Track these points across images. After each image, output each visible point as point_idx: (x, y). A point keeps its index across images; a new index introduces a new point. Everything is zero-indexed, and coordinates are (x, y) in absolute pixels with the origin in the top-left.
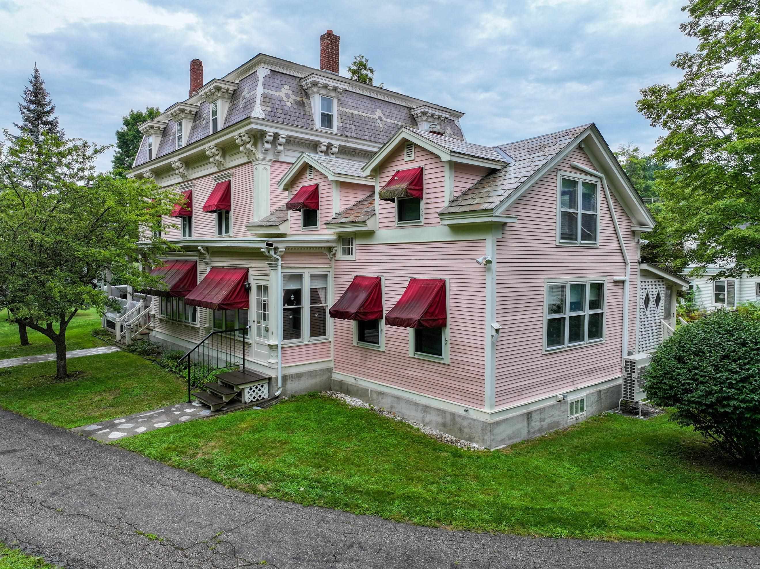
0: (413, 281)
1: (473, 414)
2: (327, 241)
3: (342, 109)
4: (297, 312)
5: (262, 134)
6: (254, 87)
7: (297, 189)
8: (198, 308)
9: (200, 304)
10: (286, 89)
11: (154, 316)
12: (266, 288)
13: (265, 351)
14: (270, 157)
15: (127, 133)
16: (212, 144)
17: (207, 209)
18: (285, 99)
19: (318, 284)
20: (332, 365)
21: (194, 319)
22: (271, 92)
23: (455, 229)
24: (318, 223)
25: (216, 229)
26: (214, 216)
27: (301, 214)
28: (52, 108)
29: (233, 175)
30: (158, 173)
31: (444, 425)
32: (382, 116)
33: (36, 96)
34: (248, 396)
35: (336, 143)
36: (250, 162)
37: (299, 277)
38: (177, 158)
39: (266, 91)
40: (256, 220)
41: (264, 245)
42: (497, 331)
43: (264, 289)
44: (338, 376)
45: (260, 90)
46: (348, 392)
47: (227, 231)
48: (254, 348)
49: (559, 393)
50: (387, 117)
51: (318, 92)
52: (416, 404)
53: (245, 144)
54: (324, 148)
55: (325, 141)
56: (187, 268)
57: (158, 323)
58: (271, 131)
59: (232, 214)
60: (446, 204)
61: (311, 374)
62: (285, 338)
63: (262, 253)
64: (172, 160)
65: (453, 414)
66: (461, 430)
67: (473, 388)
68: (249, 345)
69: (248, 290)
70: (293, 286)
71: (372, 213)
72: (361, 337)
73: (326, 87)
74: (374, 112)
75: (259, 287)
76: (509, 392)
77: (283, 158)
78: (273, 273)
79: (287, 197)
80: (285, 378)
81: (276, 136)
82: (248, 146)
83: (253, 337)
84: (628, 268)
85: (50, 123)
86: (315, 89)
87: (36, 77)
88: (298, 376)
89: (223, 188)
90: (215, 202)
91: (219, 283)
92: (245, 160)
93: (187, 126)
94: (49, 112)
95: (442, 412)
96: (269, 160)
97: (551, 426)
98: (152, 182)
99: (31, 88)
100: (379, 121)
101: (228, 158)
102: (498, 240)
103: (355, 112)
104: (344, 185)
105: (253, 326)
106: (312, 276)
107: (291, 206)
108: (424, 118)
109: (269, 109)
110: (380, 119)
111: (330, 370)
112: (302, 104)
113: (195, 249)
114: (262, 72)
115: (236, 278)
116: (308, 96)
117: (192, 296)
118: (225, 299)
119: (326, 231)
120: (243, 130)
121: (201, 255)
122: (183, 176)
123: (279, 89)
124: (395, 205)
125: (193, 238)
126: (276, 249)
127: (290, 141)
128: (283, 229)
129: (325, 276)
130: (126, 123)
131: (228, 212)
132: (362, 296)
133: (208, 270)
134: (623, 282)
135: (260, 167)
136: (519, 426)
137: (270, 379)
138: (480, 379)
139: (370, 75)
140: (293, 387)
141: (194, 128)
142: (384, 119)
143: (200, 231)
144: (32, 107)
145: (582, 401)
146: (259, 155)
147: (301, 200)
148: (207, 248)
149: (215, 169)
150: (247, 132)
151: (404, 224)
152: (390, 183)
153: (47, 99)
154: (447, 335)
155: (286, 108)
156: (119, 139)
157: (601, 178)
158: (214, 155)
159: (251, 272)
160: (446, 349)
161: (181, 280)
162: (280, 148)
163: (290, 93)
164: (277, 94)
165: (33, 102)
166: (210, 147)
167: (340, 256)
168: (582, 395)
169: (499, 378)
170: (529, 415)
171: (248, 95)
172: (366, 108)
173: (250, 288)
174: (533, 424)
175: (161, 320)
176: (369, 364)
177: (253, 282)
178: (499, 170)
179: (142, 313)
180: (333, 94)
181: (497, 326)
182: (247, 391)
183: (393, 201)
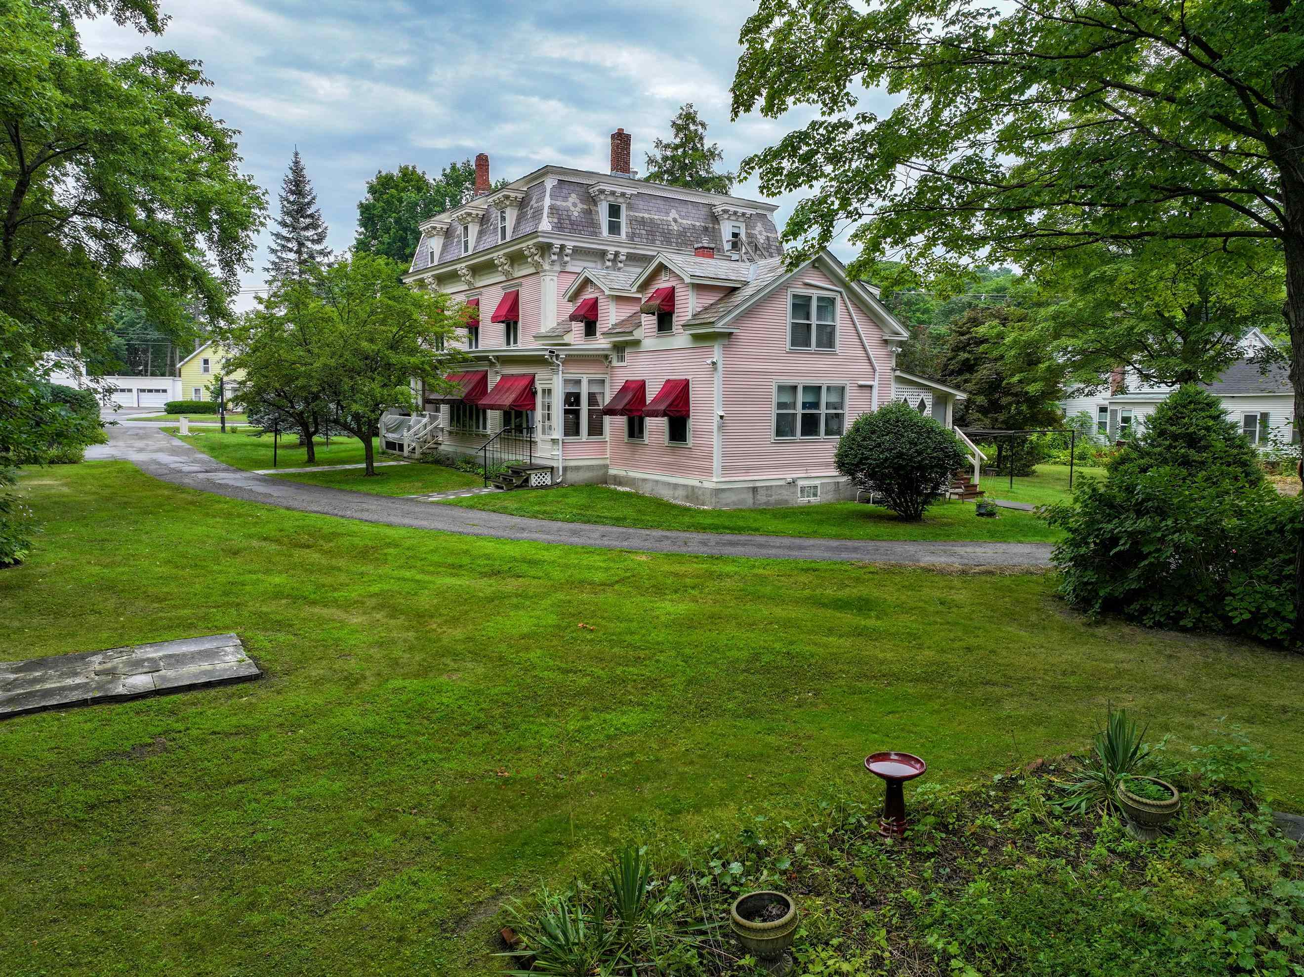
0: (668, 381)
1: (706, 485)
2: (603, 350)
3: (632, 213)
4: (577, 413)
5: (550, 246)
6: (541, 199)
7: (580, 301)
8: (489, 412)
9: (493, 407)
10: (573, 198)
11: (442, 429)
12: (550, 391)
13: (548, 446)
14: (557, 268)
15: (374, 206)
16: (502, 252)
17: (495, 319)
18: (572, 208)
19: (595, 389)
20: (608, 462)
21: (485, 428)
22: (558, 203)
23: (696, 337)
24: (598, 334)
25: (503, 340)
26: (502, 326)
27: (583, 324)
28: (314, 198)
29: (520, 285)
30: (441, 279)
31: (687, 497)
32: (677, 216)
33: (297, 185)
34: (534, 481)
35: (624, 251)
36: (537, 273)
37: (578, 382)
38: (464, 265)
39: (554, 202)
40: (543, 330)
41: (547, 353)
42: (722, 417)
43: (548, 392)
44: (612, 472)
45: (547, 202)
46: (620, 484)
47: (515, 342)
48: (540, 445)
49: (789, 477)
50: (682, 218)
51: (605, 199)
52: (669, 484)
53: (533, 255)
54: (612, 257)
55: (612, 250)
56: (478, 377)
57: (446, 437)
58: (557, 243)
59: (520, 324)
60: (690, 317)
61: (589, 468)
62: (565, 435)
63: (546, 360)
64: (458, 266)
65: (693, 487)
66: (697, 498)
67: (706, 464)
68: (535, 442)
69: (534, 394)
70: (572, 389)
71: (639, 325)
72: (631, 434)
73: (613, 193)
74: (668, 213)
75: (544, 391)
76: (735, 468)
77: (569, 268)
78: (555, 377)
79: (571, 308)
80: (565, 469)
81: (562, 247)
82: (536, 258)
83: (538, 436)
84: (877, 374)
85: (311, 216)
86: (602, 197)
87: (296, 163)
88: (577, 468)
89: (512, 297)
90: (504, 312)
91: (509, 389)
92: (532, 270)
93: (474, 230)
94: (309, 204)
95: (685, 486)
96: (555, 272)
97: (778, 502)
98: (435, 291)
99: (291, 177)
100: (673, 223)
101: (516, 266)
102: (724, 346)
103: (646, 216)
104: (619, 299)
105: (538, 426)
106: (590, 382)
107: (573, 318)
108: (726, 216)
109: (556, 220)
110: (675, 220)
111: (606, 467)
112: (589, 212)
113: (486, 358)
114: (550, 183)
115: (523, 383)
116: (596, 205)
117: (484, 401)
118: (514, 401)
119: (603, 341)
120: (530, 243)
121: (492, 364)
122: (469, 283)
123: (565, 198)
124: (655, 317)
125: (480, 348)
126: (557, 356)
127: (577, 252)
128: (567, 339)
129: (603, 382)
130: (372, 190)
131: (516, 323)
132: (629, 396)
133: (499, 378)
134: (871, 387)
135: (548, 278)
136: (743, 496)
137: (552, 468)
138: (710, 457)
139: (700, 130)
140: (572, 477)
141: (481, 233)
142: (680, 220)
143: (487, 342)
144: (292, 198)
145: (816, 487)
146: (546, 267)
147: (582, 313)
148: (497, 358)
149: (503, 278)
150: (534, 245)
151: (663, 333)
152: (650, 298)
153: (308, 188)
154: (691, 424)
155: (573, 218)
156: (362, 213)
157: (841, 293)
158: (502, 264)
159: (537, 377)
160: (689, 435)
161: (473, 389)
162: (566, 259)
163: (578, 201)
164: (564, 204)
165: (292, 192)
166: (498, 257)
167: (615, 363)
168: (817, 482)
169: (725, 455)
170: (754, 490)
171: (535, 205)
172: (659, 211)
173: (536, 392)
174: (759, 497)
175: (450, 433)
176: (637, 457)
177: (539, 386)
178: (738, 288)
179: (429, 428)
180: (621, 200)
181: (722, 414)
182: (533, 476)
183: (653, 314)
